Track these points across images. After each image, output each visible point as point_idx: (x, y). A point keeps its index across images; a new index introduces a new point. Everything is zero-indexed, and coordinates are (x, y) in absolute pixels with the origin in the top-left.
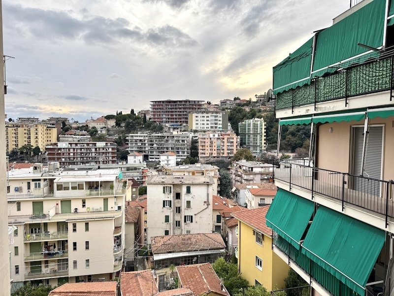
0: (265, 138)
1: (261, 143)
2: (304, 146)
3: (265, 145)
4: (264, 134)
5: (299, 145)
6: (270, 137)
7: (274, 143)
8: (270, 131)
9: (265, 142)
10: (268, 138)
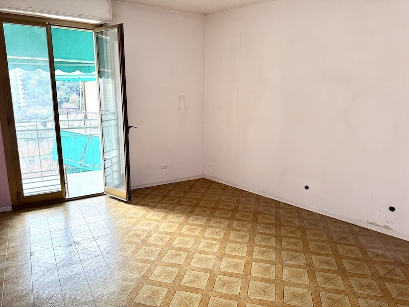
0: (23, 91)
1: (19, 99)
2: (70, 101)
3: (24, 100)
4: (21, 87)
5: (66, 100)
6: (29, 91)
7: (35, 98)
8: (28, 84)
9: (24, 96)
10: (27, 92)
